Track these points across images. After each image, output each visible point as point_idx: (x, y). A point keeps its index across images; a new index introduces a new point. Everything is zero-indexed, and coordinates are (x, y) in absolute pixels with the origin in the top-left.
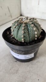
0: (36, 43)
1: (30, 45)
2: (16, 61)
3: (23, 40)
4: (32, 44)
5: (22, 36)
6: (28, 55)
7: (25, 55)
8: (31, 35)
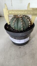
0: (29, 29)
1: (27, 31)
3: (22, 29)
4: (28, 31)
5: (22, 26)
6: (26, 39)
7: (25, 39)
8: (27, 25)
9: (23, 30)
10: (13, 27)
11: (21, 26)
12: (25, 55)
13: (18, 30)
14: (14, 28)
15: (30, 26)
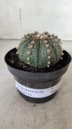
2: (35, 106)
8: (58, 54)
9: (50, 65)
10: (28, 59)
11: (47, 57)
12: (45, 122)
13: (37, 67)
14: (29, 63)
15: (62, 58)
